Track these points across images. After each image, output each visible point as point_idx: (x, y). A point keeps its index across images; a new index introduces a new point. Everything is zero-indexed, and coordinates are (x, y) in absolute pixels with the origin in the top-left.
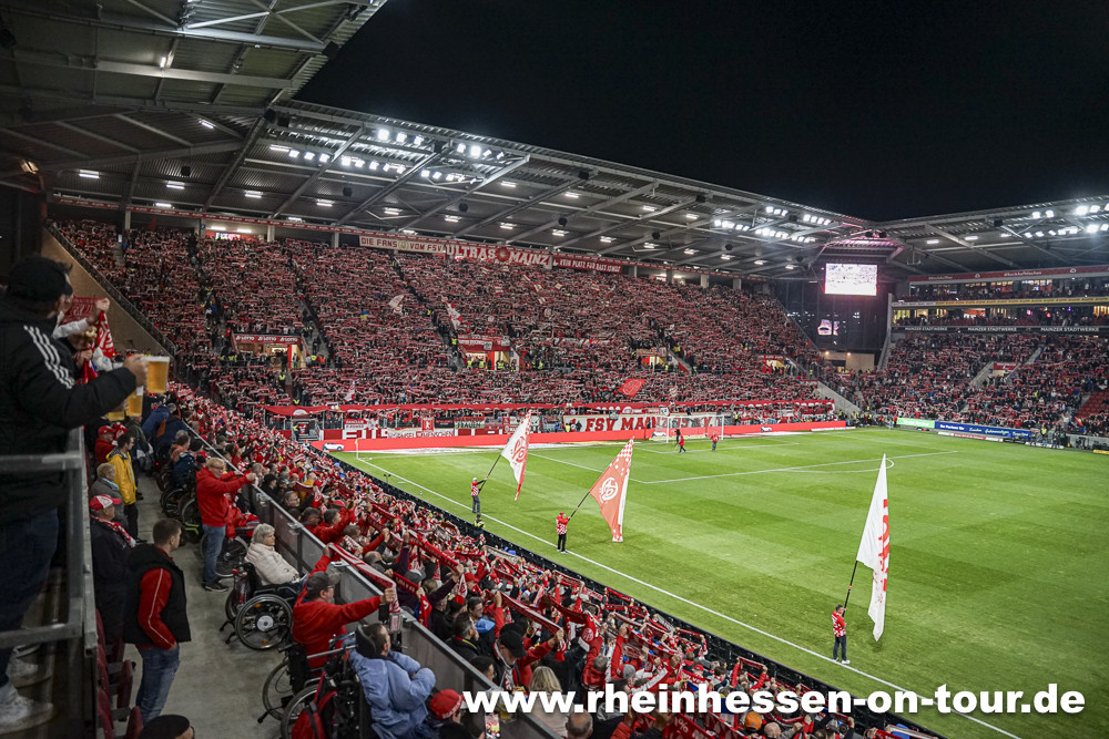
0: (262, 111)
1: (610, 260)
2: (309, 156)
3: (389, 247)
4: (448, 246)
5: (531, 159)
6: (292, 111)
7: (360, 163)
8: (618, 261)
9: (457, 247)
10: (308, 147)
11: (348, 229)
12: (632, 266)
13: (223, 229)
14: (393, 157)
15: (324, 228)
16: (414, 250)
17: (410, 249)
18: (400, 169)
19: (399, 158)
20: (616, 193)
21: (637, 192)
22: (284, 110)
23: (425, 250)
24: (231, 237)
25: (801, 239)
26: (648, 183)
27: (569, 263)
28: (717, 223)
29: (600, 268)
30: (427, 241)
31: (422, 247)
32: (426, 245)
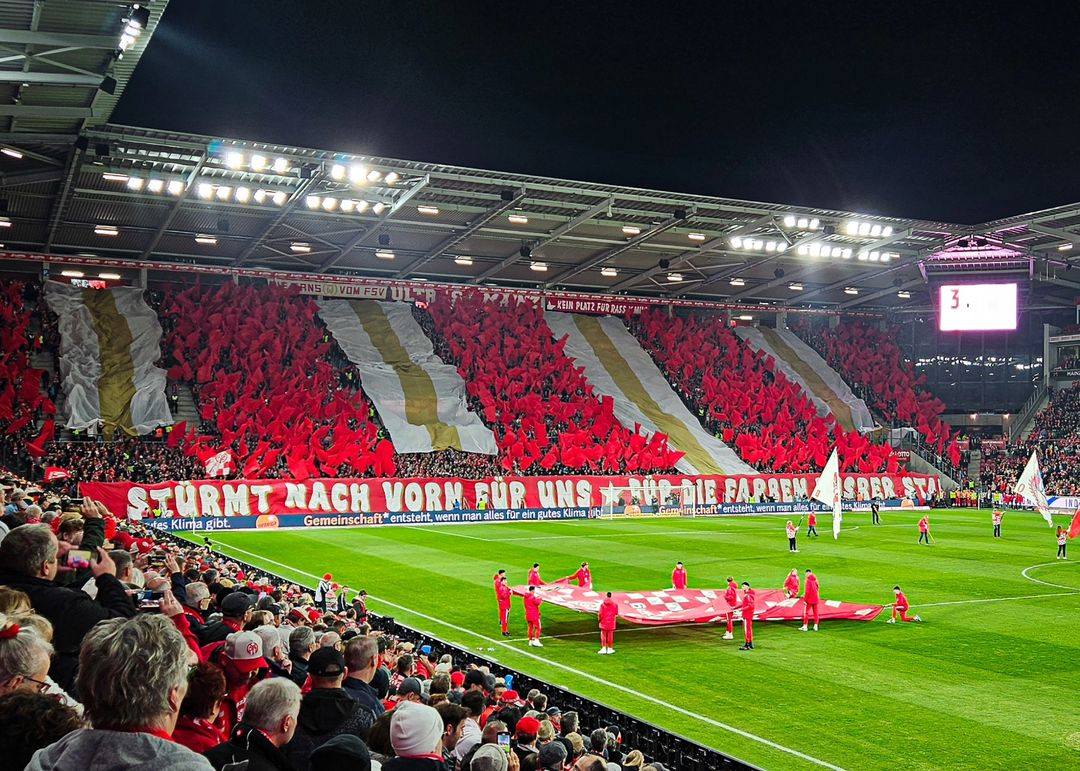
0: (75, 138)
1: (632, 299)
2: (155, 185)
3: (311, 293)
4: (393, 289)
5: (430, 178)
6: (113, 136)
7: (224, 192)
8: (644, 300)
9: (407, 290)
10: (152, 173)
11: (249, 272)
12: (667, 306)
13: (81, 275)
14: (266, 182)
15: (217, 270)
16: (345, 295)
17: (339, 294)
18: (279, 198)
19: (275, 183)
20: (569, 212)
21: (596, 209)
22: (103, 135)
23: (361, 295)
24: (92, 284)
25: (875, 256)
26: (604, 199)
27: (571, 305)
28: (735, 242)
29: (615, 309)
30: (364, 283)
31: (357, 292)
32: (362, 288)
